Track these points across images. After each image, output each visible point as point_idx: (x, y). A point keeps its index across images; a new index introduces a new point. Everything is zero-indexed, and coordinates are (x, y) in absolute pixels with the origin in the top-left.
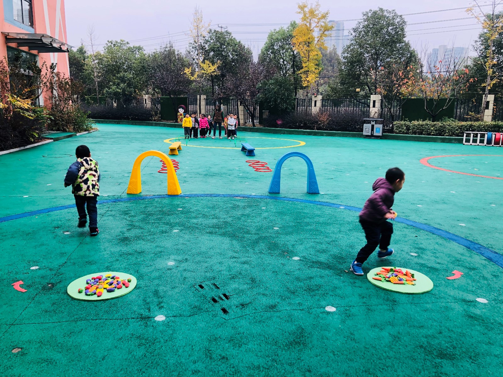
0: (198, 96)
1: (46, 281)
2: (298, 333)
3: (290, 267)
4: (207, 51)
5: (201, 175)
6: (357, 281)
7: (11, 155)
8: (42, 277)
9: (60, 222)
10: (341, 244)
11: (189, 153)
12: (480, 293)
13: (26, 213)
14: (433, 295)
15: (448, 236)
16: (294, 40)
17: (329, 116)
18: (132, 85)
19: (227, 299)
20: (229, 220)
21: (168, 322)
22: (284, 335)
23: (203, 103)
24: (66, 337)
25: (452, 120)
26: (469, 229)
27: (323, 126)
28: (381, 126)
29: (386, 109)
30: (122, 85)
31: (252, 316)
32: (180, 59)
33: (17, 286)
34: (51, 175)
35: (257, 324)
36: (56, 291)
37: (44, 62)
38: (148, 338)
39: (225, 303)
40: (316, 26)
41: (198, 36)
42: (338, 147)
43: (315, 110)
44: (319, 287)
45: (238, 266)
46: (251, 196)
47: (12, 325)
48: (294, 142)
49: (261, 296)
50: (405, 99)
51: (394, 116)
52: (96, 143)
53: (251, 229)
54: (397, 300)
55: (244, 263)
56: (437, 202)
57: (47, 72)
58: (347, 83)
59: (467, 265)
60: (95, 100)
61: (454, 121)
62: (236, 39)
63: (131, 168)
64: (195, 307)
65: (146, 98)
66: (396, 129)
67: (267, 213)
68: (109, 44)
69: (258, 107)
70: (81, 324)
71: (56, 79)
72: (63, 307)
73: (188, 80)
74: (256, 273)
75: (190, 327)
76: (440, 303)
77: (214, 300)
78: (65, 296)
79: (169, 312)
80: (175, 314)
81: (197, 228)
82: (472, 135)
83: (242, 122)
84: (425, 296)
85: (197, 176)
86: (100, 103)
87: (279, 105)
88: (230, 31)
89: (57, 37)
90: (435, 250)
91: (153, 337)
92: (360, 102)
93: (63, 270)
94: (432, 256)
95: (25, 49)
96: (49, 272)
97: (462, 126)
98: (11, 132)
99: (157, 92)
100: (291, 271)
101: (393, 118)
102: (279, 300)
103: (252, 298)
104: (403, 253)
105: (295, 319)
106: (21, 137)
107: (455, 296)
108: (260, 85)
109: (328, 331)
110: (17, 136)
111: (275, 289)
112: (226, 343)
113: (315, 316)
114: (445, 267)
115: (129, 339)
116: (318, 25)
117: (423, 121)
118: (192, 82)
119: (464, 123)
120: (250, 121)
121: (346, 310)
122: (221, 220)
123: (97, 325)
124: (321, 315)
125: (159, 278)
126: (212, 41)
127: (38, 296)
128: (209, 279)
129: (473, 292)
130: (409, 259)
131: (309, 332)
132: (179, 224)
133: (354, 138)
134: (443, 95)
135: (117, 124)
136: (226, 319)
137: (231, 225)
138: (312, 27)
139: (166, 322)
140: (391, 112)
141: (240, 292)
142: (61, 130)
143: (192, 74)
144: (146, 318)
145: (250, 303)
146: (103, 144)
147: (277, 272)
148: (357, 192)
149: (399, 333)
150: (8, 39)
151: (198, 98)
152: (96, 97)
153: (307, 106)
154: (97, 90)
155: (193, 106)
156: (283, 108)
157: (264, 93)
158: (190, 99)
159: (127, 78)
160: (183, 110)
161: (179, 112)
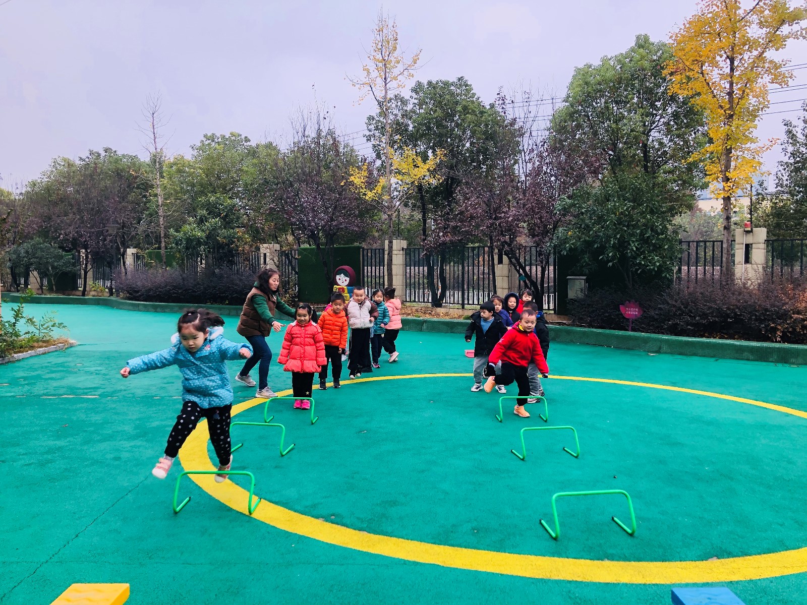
0: (386, 243)
23: (398, 259)
30: (210, 221)
43: (748, 273)
60: (158, 257)
65: (268, 252)
68: (208, 142)
69: (551, 268)
88: (468, 80)
143: (371, 183)
151: (386, 247)
152: (160, 252)
153: (727, 262)
154: (162, 235)
155: (374, 268)
156: (652, 267)
157: (581, 225)
158: (367, 250)
159: (222, 205)
160: (348, 279)
161: (338, 285)
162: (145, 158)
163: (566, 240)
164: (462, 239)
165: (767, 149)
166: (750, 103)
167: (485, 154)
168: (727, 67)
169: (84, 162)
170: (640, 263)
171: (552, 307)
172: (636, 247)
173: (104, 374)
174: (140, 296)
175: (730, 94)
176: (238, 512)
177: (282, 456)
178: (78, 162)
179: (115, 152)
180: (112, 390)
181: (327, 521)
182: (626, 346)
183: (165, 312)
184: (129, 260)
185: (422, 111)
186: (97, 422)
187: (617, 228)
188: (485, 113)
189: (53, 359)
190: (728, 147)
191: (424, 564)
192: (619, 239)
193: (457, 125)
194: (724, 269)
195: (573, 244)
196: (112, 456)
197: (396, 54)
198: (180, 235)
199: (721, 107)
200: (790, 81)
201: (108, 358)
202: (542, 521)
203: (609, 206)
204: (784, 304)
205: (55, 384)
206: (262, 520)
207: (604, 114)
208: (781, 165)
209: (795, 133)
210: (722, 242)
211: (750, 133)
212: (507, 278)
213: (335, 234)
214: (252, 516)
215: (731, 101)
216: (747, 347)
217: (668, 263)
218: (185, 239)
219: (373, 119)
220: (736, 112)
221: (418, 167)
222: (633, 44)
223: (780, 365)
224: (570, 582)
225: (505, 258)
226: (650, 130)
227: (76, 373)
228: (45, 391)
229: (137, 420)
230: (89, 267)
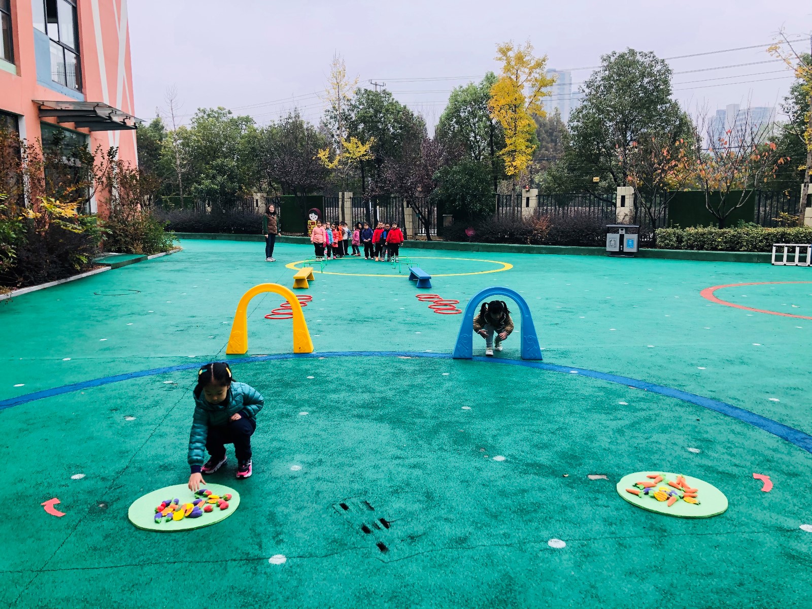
0: (340, 194)
1: (96, 499)
2: (503, 584)
3: (489, 474)
4: (354, 122)
5: (345, 320)
6: (600, 496)
7: (45, 292)
8: (89, 492)
9: (119, 401)
10: (574, 434)
11: (325, 284)
12: (806, 516)
13: (65, 386)
14: (728, 520)
15: (752, 419)
16: (492, 103)
17: (551, 221)
18: (236, 178)
19: (387, 527)
20: (390, 394)
21: (291, 567)
22: (481, 589)
23: (348, 204)
24: (125, 592)
25: (752, 226)
26: (785, 406)
27: (541, 238)
28: (636, 235)
29: (643, 208)
30: (219, 178)
31: (428, 556)
32: (311, 136)
33: (49, 506)
34: (107, 324)
35: (435, 570)
36: (111, 516)
37: (98, 146)
38: (258, 593)
39: (384, 535)
40: (526, 80)
41: (339, 99)
42: (565, 272)
43: (527, 212)
44: (538, 506)
45: (404, 471)
46: (424, 355)
47: (41, 571)
48: (493, 264)
49: (442, 523)
50: (674, 192)
51: (655, 220)
52: (179, 271)
53: (425, 409)
54: (668, 528)
55: (415, 466)
56: (731, 362)
57: (103, 160)
58: (579, 169)
59: (784, 467)
60: (177, 202)
61: (756, 227)
62: (399, 102)
63: (233, 312)
64: (335, 541)
65: (257, 198)
66: (660, 242)
67: (451, 384)
68: (201, 115)
69: (436, 209)
70: (150, 570)
71: (117, 170)
72: (122, 541)
73: (324, 168)
74: (434, 483)
75: (325, 575)
76: (740, 535)
77: (366, 530)
78: (126, 524)
79: (292, 550)
80: (301, 554)
81: (338, 408)
82: (786, 249)
83: (409, 232)
84: (715, 522)
85: (338, 322)
86: (186, 206)
87: (469, 205)
88: (388, 90)
89: (119, 106)
90: (729, 442)
91: (265, 592)
92: (601, 199)
93: (122, 480)
94: (724, 453)
95: (69, 125)
96: (100, 484)
97: (769, 234)
98: (46, 256)
99: (275, 189)
100: (492, 479)
101: (654, 223)
102: (471, 529)
103: (427, 526)
104: (676, 448)
105: (498, 562)
106: (61, 264)
107: (765, 522)
108: (439, 175)
109: (554, 582)
110: (55, 262)
111: (466, 510)
112: (385, 602)
113: (531, 556)
114: (747, 472)
115: (227, 595)
116: (529, 78)
117: (704, 227)
118: (329, 172)
119: (772, 230)
120: (423, 232)
121: (582, 546)
122: (378, 395)
123: (176, 572)
124: (540, 554)
125: (277, 492)
126: (361, 107)
127: (82, 523)
128: (359, 494)
129: (794, 514)
130: (686, 459)
131: (522, 583)
132: (308, 402)
133: (591, 256)
134: (735, 184)
135: (212, 239)
136: (385, 561)
137: (392, 403)
138: (521, 80)
139: (287, 566)
140: (650, 214)
141: (407, 517)
142: (124, 252)
143: (331, 159)
144: (254, 559)
145: (424, 534)
146: (190, 272)
147: (467, 482)
148: (599, 346)
149: (672, 585)
150: (41, 110)
151: (340, 197)
152: (179, 198)
155: (332, 209)
156: (476, 210)
157: (445, 188)
158: (327, 198)
160: (317, 217)
161: (310, 220)
170: (471, 208)
182: (464, 249)
188: (401, 111)
212: (411, 216)
219: (329, 112)
223: (526, 254)
225: (410, 206)
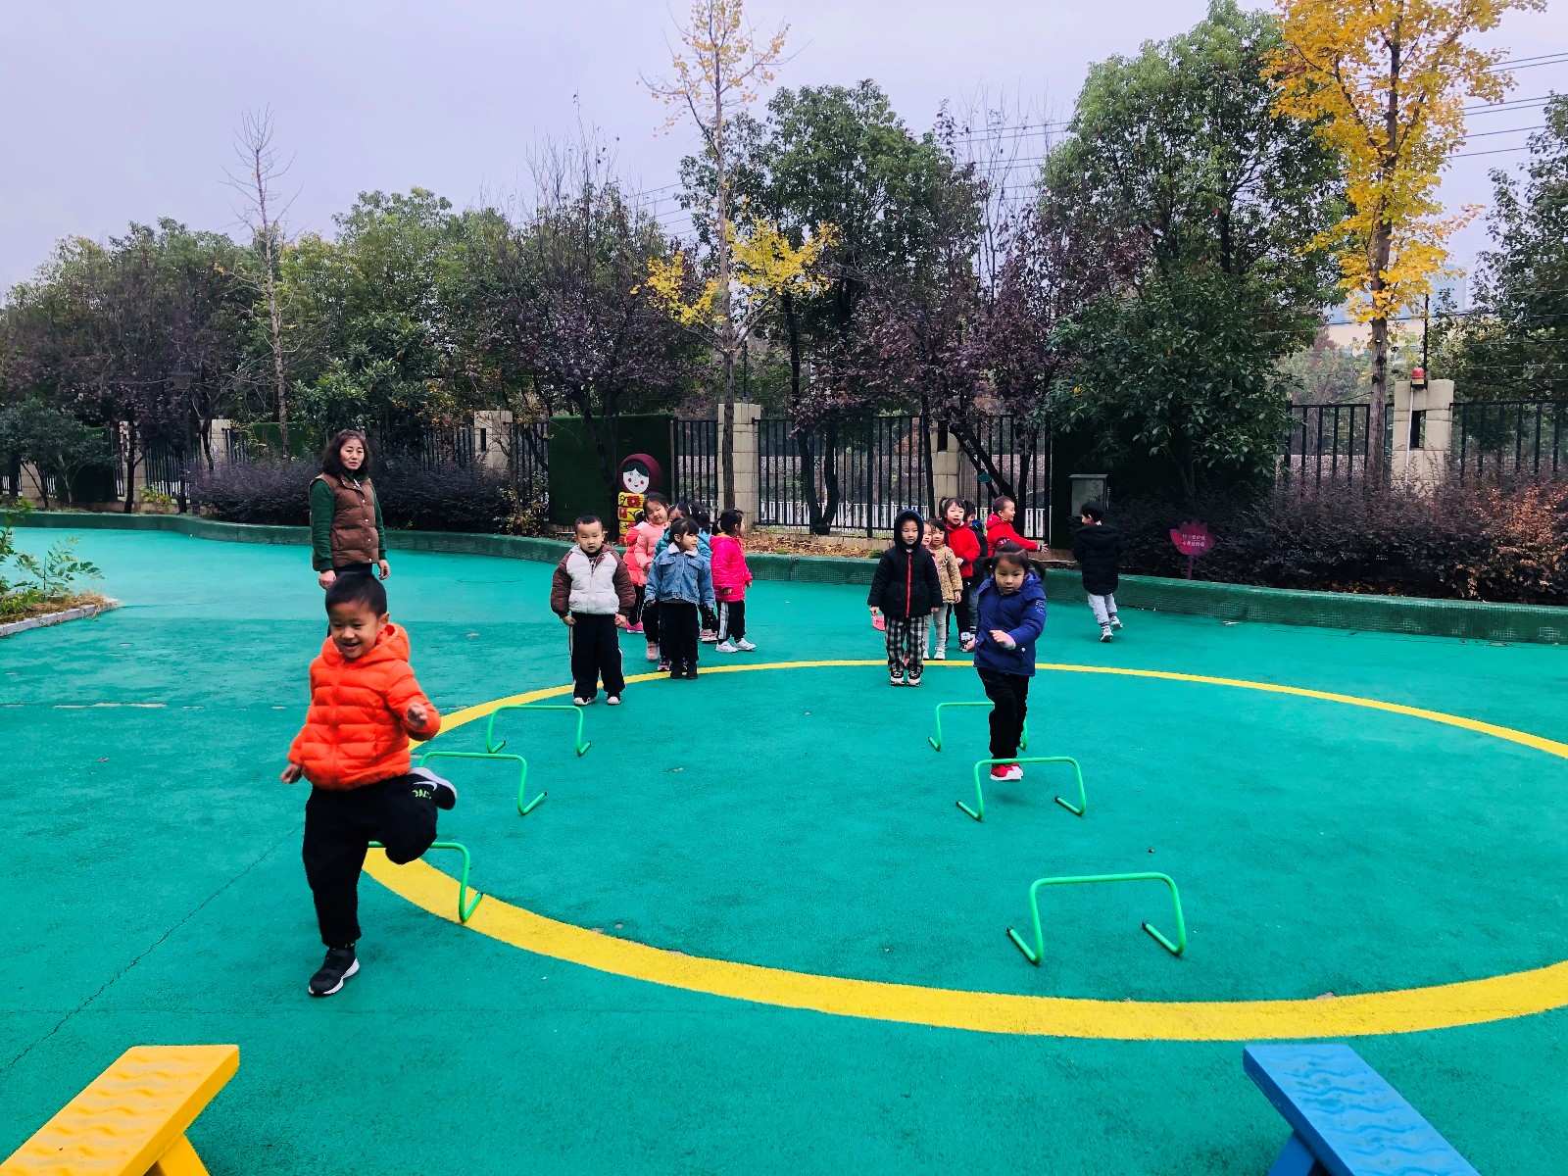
0: (721, 407)
23: (745, 441)
27: (1535, 574)
30: (375, 366)
60: (274, 436)
65: (485, 425)
68: (366, 208)
69: (1041, 459)
86: (295, 450)
87: (1204, 438)
88: (879, 86)
143: (690, 290)
151: (721, 417)
152: (277, 427)
153: (1378, 446)
154: (281, 394)
155: (696, 458)
156: (1234, 456)
157: (1098, 375)
158: (684, 422)
159: (397, 333)
160: (646, 480)
161: (627, 491)
162: (242, 239)
163: (1067, 405)
164: (868, 402)
165: (1459, 225)
166: (1429, 136)
167: (913, 234)
168: (1386, 64)
169: (120, 248)
170: (1212, 448)
171: (1040, 533)
172: (1204, 417)
173: (174, 663)
174: (241, 512)
175: (1391, 116)
176: (438, 918)
177: (523, 814)
178: (108, 247)
179: (183, 227)
180: (191, 692)
181: (608, 934)
182: (1182, 607)
183: (289, 543)
184: (217, 442)
185: (790, 148)
186: (166, 752)
187: (1167, 380)
188: (914, 151)
189: (75, 635)
190: (1385, 222)
191: (790, 1010)
192: (1171, 401)
193: (860, 176)
194: (1371, 458)
195: (1083, 411)
196: (197, 816)
197: (737, 34)
198: (315, 393)
199: (1372, 142)
200: (1508, 95)
201: (181, 632)
202: (1012, 932)
203: (1154, 338)
204: (1483, 526)
205: (79, 681)
206: (486, 932)
207: (1146, 156)
208: (1485, 259)
209: (1513, 195)
210: (1368, 406)
211: (1426, 194)
212: (953, 480)
213: (620, 391)
214: (466, 924)
215: (1391, 130)
216: (1411, 608)
217: (1265, 447)
218: (326, 401)
219: (694, 162)
220: (1402, 153)
221: (783, 259)
222: (1205, 16)
223: (1471, 642)
224: (1059, 1039)
225: (951, 438)
226: (1235, 189)
227: (119, 661)
228: (62, 696)
229: (242, 748)
230: (138, 455)
